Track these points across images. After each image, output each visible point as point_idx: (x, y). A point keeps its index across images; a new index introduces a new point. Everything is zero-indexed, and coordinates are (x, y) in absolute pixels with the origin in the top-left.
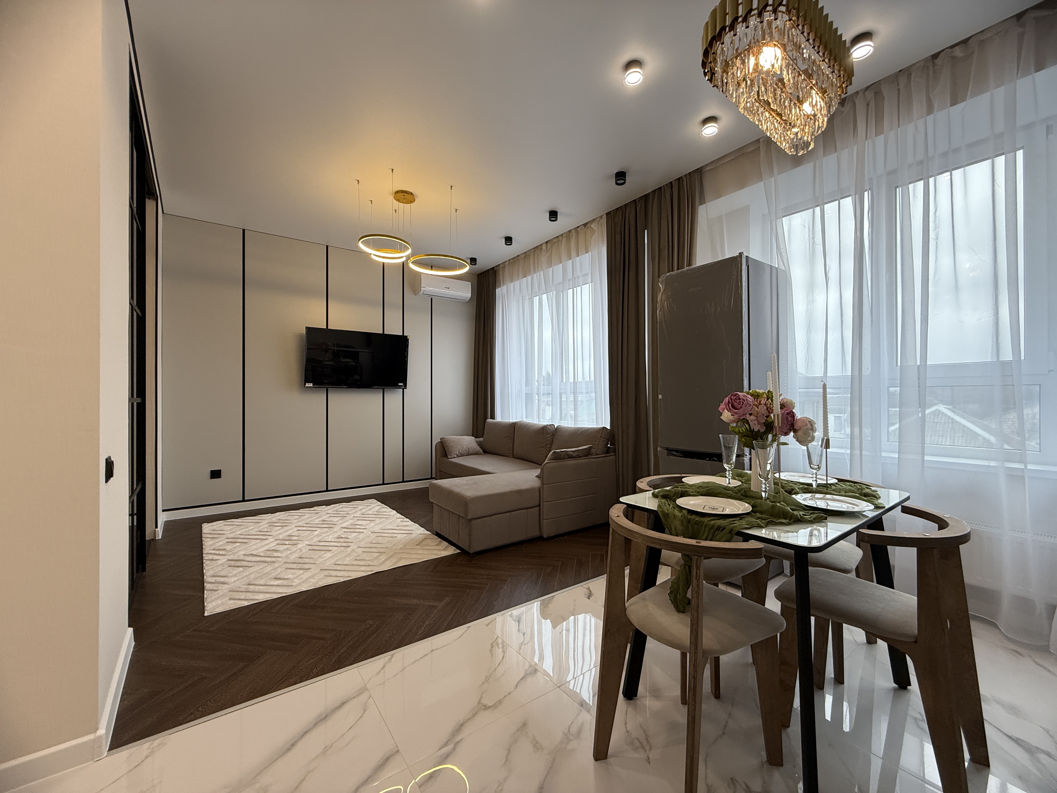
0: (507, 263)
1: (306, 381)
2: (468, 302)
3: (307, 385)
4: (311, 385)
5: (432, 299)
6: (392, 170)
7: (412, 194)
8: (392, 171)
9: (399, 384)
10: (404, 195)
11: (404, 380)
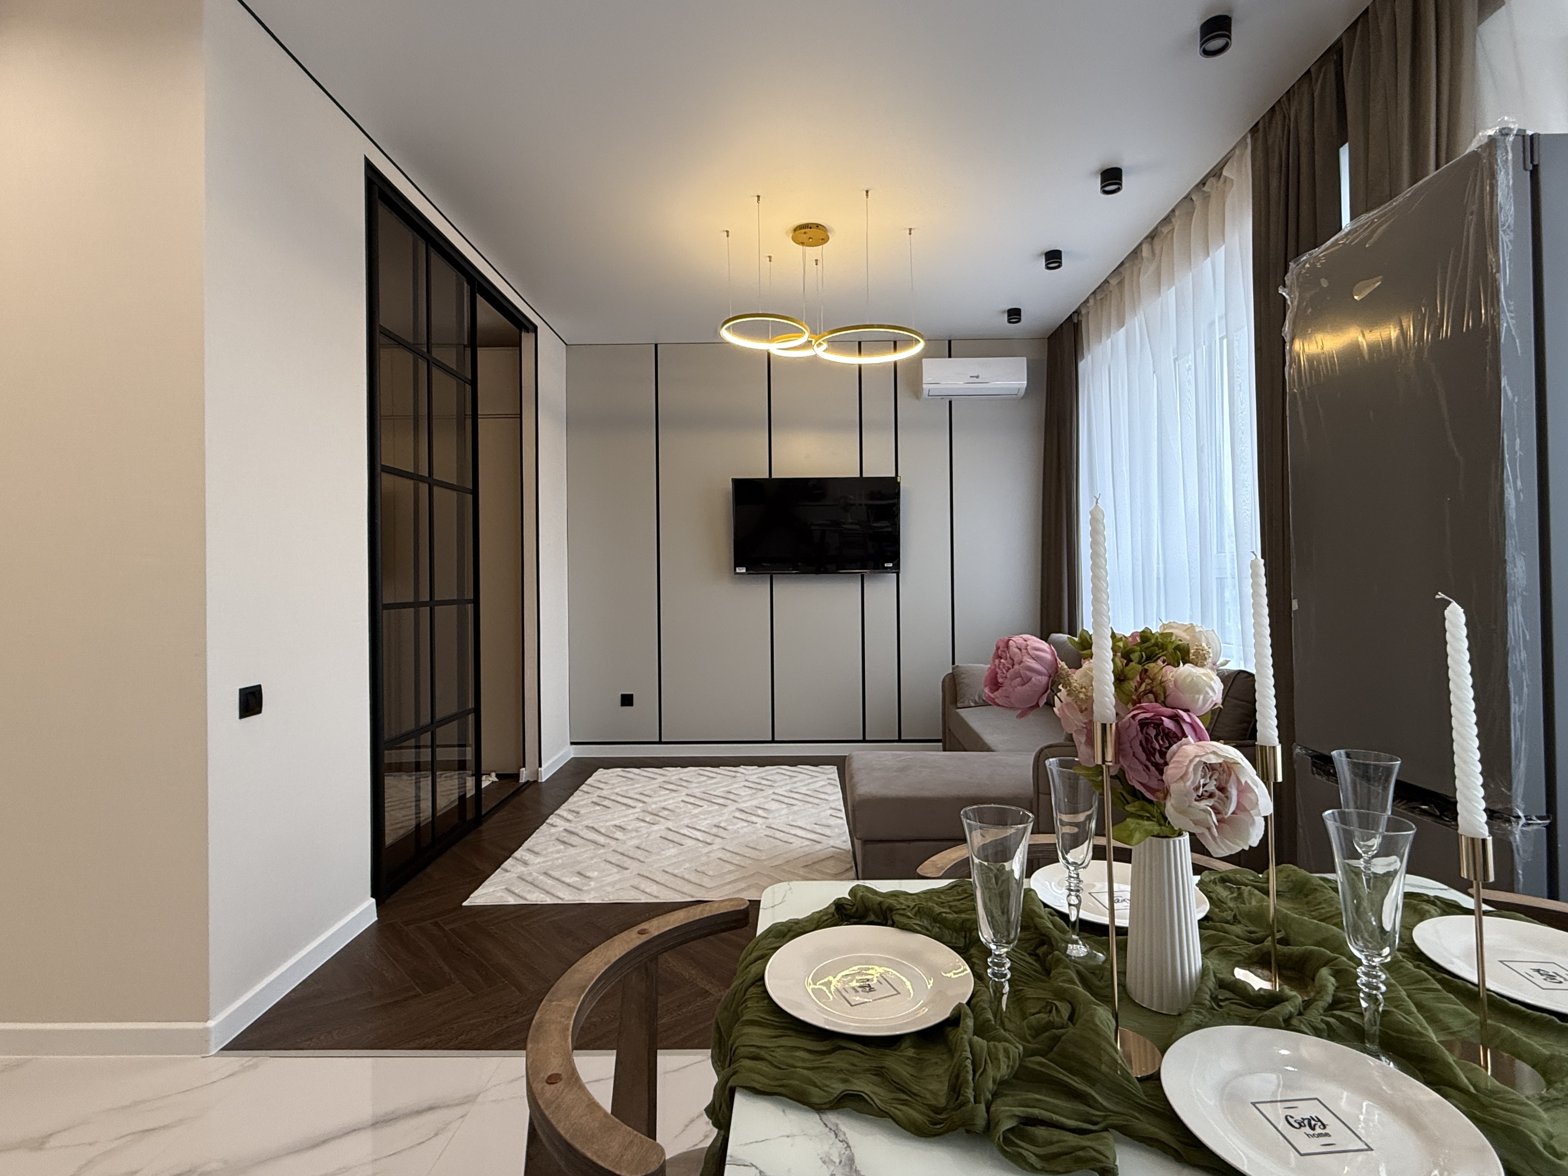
0: (1091, 302)
1: (737, 564)
2: (1023, 398)
3: (738, 570)
4: (744, 570)
5: (950, 402)
6: (758, 197)
7: (818, 226)
8: (759, 200)
9: (886, 565)
10: (805, 233)
11: (895, 558)
